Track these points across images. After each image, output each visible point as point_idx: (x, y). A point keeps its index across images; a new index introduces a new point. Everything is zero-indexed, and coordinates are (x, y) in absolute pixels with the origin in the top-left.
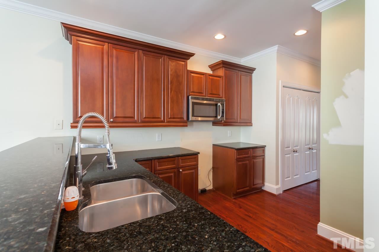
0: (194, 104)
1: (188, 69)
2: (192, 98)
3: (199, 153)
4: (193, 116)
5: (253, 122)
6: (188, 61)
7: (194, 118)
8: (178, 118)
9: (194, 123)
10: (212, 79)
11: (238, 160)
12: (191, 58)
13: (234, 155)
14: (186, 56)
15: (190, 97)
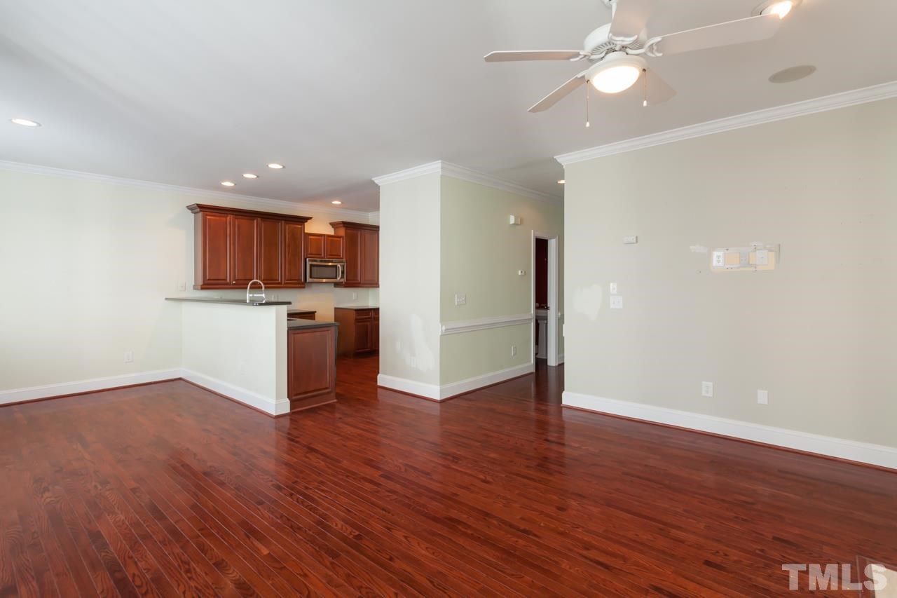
0: (311, 266)
1: (306, 231)
2: (309, 260)
3: (315, 312)
4: (311, 277)
5: (380, 283)
6: (306, 224)
7: (311, 280)
8: (295, 280)
9: (313, 285)
10: (332, 240)
11: (357, 321)
12: (309, 221)
13: (353, 316)
14: (303, 220)
15: (307, 259)
